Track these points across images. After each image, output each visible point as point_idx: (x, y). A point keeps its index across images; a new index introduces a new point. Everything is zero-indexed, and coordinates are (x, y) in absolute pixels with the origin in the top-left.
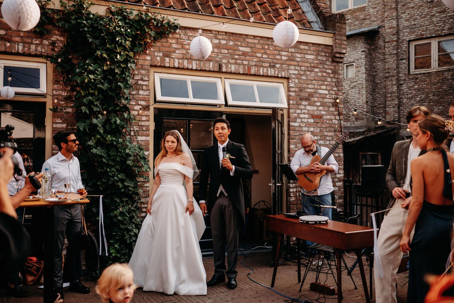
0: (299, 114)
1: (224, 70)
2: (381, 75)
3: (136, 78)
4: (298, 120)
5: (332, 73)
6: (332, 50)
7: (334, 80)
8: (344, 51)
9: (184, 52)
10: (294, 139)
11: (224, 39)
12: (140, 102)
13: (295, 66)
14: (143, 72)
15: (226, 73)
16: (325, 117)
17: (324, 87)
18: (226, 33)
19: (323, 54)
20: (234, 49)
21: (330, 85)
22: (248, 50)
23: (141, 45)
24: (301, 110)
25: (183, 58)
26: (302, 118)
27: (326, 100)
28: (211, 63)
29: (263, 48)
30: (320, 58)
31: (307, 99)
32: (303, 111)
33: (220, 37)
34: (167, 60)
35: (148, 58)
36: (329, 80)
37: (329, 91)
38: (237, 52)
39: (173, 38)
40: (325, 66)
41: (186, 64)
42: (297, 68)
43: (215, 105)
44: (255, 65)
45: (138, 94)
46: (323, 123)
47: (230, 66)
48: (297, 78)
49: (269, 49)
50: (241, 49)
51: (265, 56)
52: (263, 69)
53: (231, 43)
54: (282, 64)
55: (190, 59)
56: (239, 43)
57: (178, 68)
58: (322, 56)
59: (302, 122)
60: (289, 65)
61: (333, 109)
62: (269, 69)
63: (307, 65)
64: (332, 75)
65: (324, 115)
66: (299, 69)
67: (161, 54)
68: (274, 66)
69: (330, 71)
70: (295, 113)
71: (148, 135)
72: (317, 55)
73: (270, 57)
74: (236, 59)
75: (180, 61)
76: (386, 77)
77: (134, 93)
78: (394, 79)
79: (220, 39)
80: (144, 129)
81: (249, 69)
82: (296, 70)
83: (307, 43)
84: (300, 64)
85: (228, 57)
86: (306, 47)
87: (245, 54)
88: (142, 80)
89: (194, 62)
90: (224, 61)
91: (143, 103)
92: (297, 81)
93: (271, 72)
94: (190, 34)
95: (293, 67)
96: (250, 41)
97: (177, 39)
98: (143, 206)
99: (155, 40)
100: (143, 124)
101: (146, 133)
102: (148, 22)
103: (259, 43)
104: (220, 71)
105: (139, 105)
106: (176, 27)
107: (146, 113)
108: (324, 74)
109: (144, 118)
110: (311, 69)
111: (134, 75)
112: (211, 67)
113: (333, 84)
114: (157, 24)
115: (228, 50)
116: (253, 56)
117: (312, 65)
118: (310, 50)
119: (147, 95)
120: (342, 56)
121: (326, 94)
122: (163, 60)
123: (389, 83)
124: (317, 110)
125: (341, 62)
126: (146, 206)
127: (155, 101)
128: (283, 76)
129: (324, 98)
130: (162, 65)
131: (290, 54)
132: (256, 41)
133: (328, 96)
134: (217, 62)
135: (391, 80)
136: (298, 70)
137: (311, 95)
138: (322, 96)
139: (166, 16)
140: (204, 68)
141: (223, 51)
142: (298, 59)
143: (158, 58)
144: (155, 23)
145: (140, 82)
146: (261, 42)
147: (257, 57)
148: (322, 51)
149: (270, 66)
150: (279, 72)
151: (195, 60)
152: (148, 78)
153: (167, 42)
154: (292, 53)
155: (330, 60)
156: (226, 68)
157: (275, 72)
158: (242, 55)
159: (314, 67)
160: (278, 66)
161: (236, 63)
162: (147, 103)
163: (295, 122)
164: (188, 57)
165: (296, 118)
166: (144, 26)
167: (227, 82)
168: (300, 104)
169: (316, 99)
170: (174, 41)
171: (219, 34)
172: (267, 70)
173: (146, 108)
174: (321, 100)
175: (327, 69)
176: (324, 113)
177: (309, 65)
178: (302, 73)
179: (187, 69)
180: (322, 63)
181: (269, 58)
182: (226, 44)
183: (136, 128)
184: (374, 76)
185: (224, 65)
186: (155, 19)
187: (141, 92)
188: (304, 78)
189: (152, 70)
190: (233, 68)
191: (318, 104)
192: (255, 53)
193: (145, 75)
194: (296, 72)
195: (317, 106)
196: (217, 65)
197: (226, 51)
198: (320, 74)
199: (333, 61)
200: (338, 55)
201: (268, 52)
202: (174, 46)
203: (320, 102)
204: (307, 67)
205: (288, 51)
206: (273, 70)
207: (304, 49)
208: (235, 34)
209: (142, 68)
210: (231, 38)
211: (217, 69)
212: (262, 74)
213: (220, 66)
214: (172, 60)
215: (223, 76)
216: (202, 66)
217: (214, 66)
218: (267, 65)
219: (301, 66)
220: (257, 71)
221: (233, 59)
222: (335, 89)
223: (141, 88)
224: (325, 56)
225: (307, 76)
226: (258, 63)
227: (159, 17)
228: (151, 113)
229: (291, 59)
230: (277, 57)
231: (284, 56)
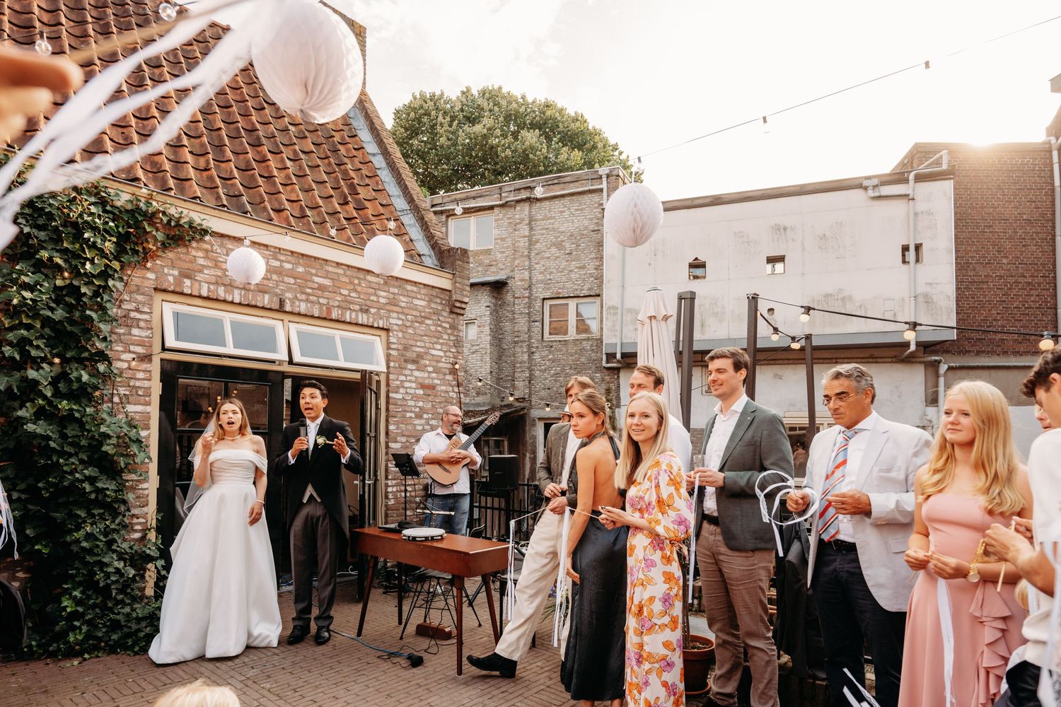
0: (402, 381)
1: (288, 308)
2: (509, 338)
3: (126, 306)
4: (402, 390)
5: (450, 328)
6: (450, 297)
7: (452, 338)
8: (466, 300)
9: (220, 274)
10: (396, 417)
11: (289, 262)
12: (132, 348)
13: (398, 313)
14: (140, 298)
15: (292, 313)
16: (439, 388)
17: (438, 347)
18: (292, 252)
19: (439, 301)
20: (306, 278)
21: (446, 344)
22: (327, 282)
23: (136, 252)
24: (406, 376)
25: (217, 283)
26: (406, 388)
27: (440, 365)
28: (267, 297)
29: (351, 283)
30: (433, 305)
31: (414, 362)
32: (409, 378)
33: (282, 258)
34: (187, 282)
35: (151, 276)
36: (446, 337)
37: (445, 352)
38: (310, 284)
39: (198, 249)
40: (441, 318)
41: (221, 292)
42: (400, 316)
43: (273, 362)
44: (338, 306)
45: (130, 334)
46: (436, 396)
47: (297, 303)
48: (401, 331)
49: (359, 284)
50: (316, 279)
51: (353, 294)
52: (350, 314)
53: (301, 269)
54: (379, 309)
55: (230, 286)
56: (314, 271)
57: (208, 298)
58: (436, 303)
59: (407, 393)
60: (390, 311)
61: (449, 377)
62: (360, 314)
63: (415, 313)
64: (449, 331)
65: (437, 384)
66: (404, 318)
67: (176, 273)
68: (367, 310)
69: (447, 326)
70: (397, 379)
71: (148, 404)
72: (430, 301)
73: (362, 297)
74: (308, 294)
75: (212, 287)
76: (516, 342)
77: (122, 331)
78: (525, 345)
79: (282, 261)
80: (140, 393)
81: (329, 311)
82: (399, 319)
83: (415, 283)
84: (406, 311)
85: (295, 289)
86: (415, 289)
87: (322, 288)
88: (137, 310)
89: (236, 292)
90: (289, 295)
91: (140, 350)
92: (400, 335)
93: (362, 318)
94: (230, 247)
95: (395, 315)
96: (330, 269)
97: (207, 251)
98: (135, 521)
99: (164, 246)
100: (138, 384)
101: (145, 400)
102: (151, 217)
103: (345, 274)
104: (281, 310)
105: (130, 352)
106: (205, 232)
107: (145, 366)
108: (439, 329)
109: (141, 375)
110: (422, 319)
111: (121, 301)
112: (266, 302)
113: (451, 343)
114: (169, 222)
115: (295, 278)
116: (335, 292)
117: (423, 314)
118: (420, 293)
119: (147, 337)
120: (463, 306)
121: (442, 357)
122: (178, 281)
123: (518, 350)
124: (429, 377)
125: (463, 315)
126: (141, 520)
127: (164, 349)
128: (381, 326)
129: (438, 361)
130: (177, 290)
131: (392, 296)
132: (340, 271)
133: (443, 360)
134: (276, 295)
135: (521, 347)
136: (403, 320)
137: (420, 356)
138: (435, 358)
139: (185, 212)
140: (253, 303)
141: (286, 279)
142: (403, 305)
143: (171, 279)
144: (165, 220)
145: (133, 314)
146: (349, 273)
147: (341, 294)
148: (437, 297)
149: (361, 310)
150: (374, 320)
151: (238, 288)
152: (151, 309)
153: (188, 253)
154: (394, 294)
155: (448, 310)
156: (292, 306)
157: (368, 319)
158: (317, 289)
159: (426, 318)
160: (373, 311)
161: (307, 301)
162: (147, 350)
163: (397, 392)
164: (227, 281)
165: (398, 387)
166: (142, 221)
167: (294, 328)
168: (405, 368)
169: (427, 362)
170: (200, 254)
171: (280, 253)
172: (357, 316)
173: (147, 358)
174: (435, 364)
175: (443, 322)
176: (438, 382)
177: (418, 314)
178: (408, 324)
179: (224, 301)
180: (436, 313)
181: (359, 298)
182: (292, 269)
183: (122, 391)
184: (500, 340)
185: (287, 301)
186: (164, 213)
187: (135, 331)
188: (410, 331)
189: (159, 297)
190: (303, 308)
191: (430, 369)
192: (339, 288)
193: (144, 304)
194: (400, 322)
195: (429, 372)
196: (276, 300)
197: (292, 281)
198: (433, 328)
199: (452, 312)
200: (458, 304)
201: (359, 289)
202: (201, 261)
203: (433, 367)
204: (416, 316)
205: (389, 292)
206: (365, 316)
207: (412, 291)
208: (307, 256)
209: (138, 290)
210: (301, 261)
211: (276, 306)
212: (348, 320)
213: (282, 302)
214: (196, 285)
215: (286, 318)
216: (250, 299)
217: (271, 301)
218: (357, 307)
219: (407, 315)
220: (342, 314)
221: (303, 293)
222: (454, 350)
223: (135, 323)
224: (441, 303)
225: (415, 328)
226: (342, 304)
227: (172, 211)
228: (155, 367)
229: (393, 302)
230: (372, 298)
231: (383, 297)
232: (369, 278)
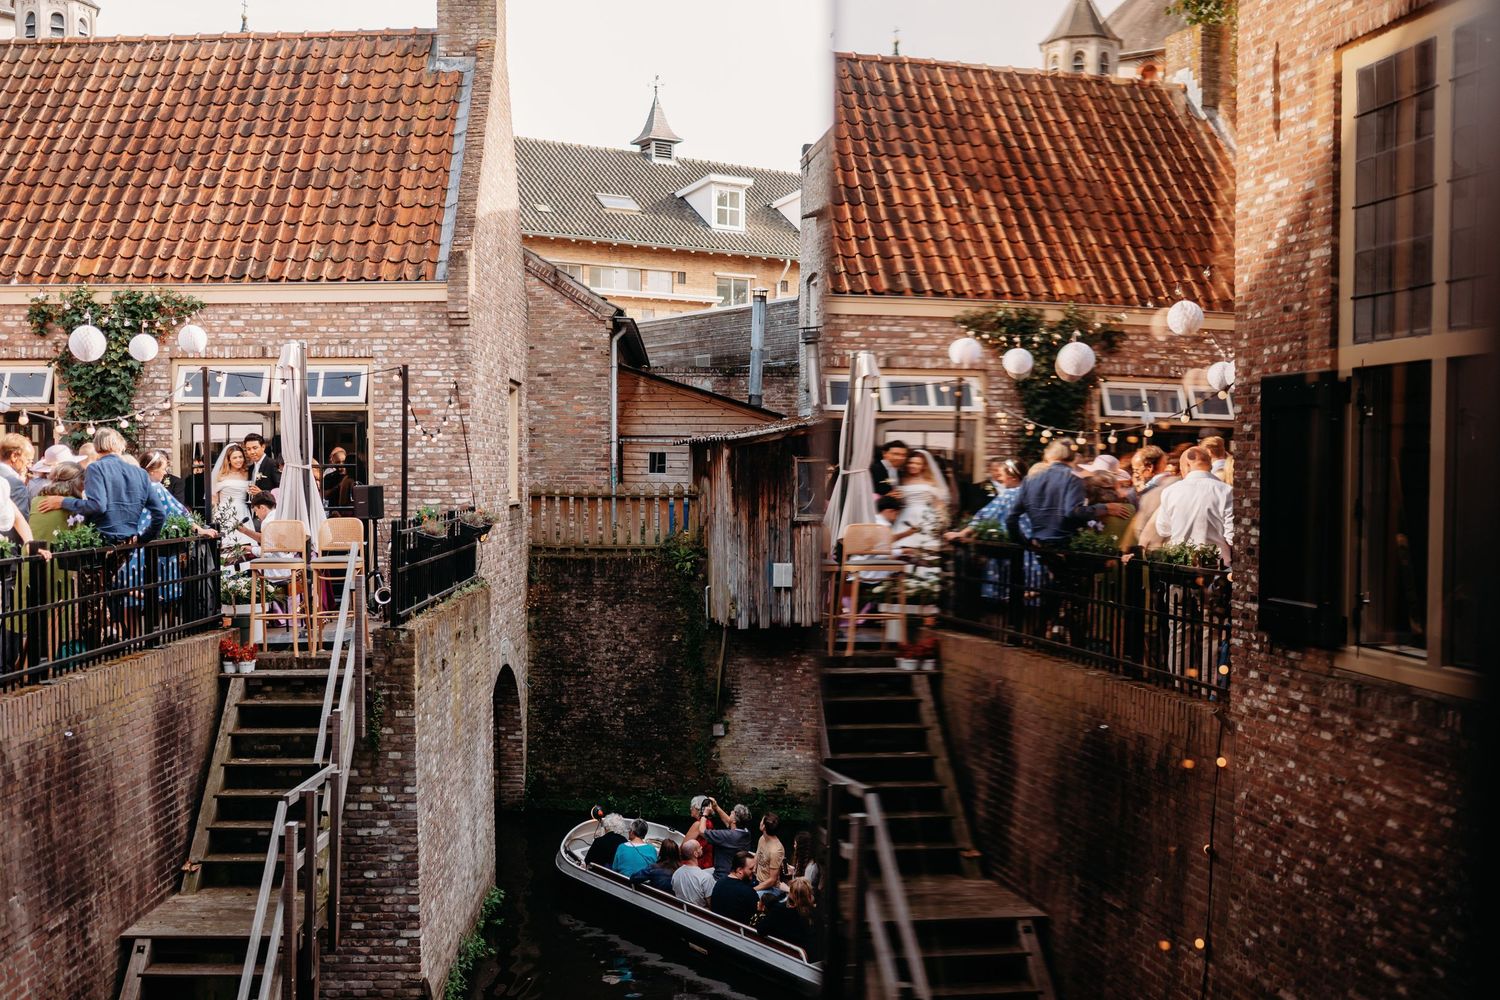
1: (270, 354)
4: (388, 419)
5: (450, 343)
6: (447, 309)
7: (453, 354)
8: (463, 309)
11: (270, 313)
12: (155, 406)
13: (382, 338)
14: (160, 367)
15: (275, 358)
16: (435, 412)
17: (435, 366)
18: (272, 304)
19: (433, 315)
20: (285, 324)
21: (445, 362)
22: (305, 323)
24: (393, 403)
25: (212, 345)
26: (394, 416)
27: (436, 386)
28: (251, 348)
30: (426, 322)
32: (396, 405)
35: (166, 349)
36: (444, 354)
37: (443, 371)
38: (289, 329)
40: (436, 334)
41: (215, 351)
42: (385, 341)
44: (317, 344)
45: (155, 395)
46: (431, 421)
47: (278, 349)
48: (387, 356)
49: (338, 318)
50: (294, 323)
51: (332, 329)
52: (330, 348)
53: (280, 317)
54: (360, 338)
55: (222, 345)
56: (292, 316)
57: (205, 358)
58: (430, 318)
59: (394, 421)
60: (373, 338)
61: (449, 399)
62: (339, 347)
63: (402, 335)
64: (449, 347)
65: (433, 409)
66: (389, 342)
68: (347, 342)
69: (445, 341)
70: (382, 408)
72: (423, 317)
73: (341, 330)
74: (289, 338)
77: (150, 394)
79: (263, 314)
80: (163, 439)
82: (384, 344)
83: (403, 302)
84: (391, 334)
85: (276, 337)
86: (402, 309)
87: (300, 330)
88: (158, 377)
89: (227, 349)
90: (270, 343)
92: (385, 361)
93: (343, 351)
94: (221, 312)
95: (379, 341)
96: (308, 310)
97: (202, 320)
100: (160, 432)
103: (323, 312)
104: (264, 357)
105: (155, 409)
106: (196, 306)
107: (167, 418)
108: (435, 346)
109: (162, 426)
110: (412, 339)
111: (149, 372)
112: (251, 352)
113: (452, 360)
114: (170, 307)
115: (275, 326)
116: (313, 331)
117: (413, 334)
118: (409, 312)
121: (438, 377)
124: (422, 402)
128: (362, 355)
129: (433, 383)
131: (374, 322)
132: (318, 310)
133: (441, 380)
134: (259, 345)
136: (388, 345)
138: (429, 380)
140: (241, 355)
141: (268, 329)
142: (388, 329)
145: (157, 380)
146: (326, 309)
147: (319, 331)
148: (431, 312)
149: (341, 343)
150: (355, 350)
151: (228, 345)
152: (167, 374)
154: (377, 319)
155: (446, 323)
156: (273, 352)
157: (348, 350)
158: (296, 332)
159: (416, 337)
160: (353, 341)
163: (382, 421)
164: (219, 342)
165: (384, 416)
168: (392, 395)
169: (420, 386)
170: (199, 324)
171: (261, 307)
172: (336, 349)
173: (167, 412)
174: (430, 386)
175: (440, 338)
176: (435, 406)
177: (407, 335)
178: (395, 348)
179: (218, 358)
180: (431, 329)
181: (338, 331)
182: (273, 319)
183: (151, 438)
185: (269, 348)
187: (158, 393)
188: (397, 355)
189: (174, 364)
191: (424, 393)
192: (317, 326)
193: (163, 371)
194: (385, 348)
195: (422, 396)
196: (259, 349)
197: (273, 329)
198: (426, 347)
199: (451, 325)
200: (455, 315)
201: (338, 323)
203: (427, 389)
204: (404, 338)
205: (371, 318)
206: (345, 349)
207: (399, 312)
208: (285, 303)
209: (159, 362)
210: (280, 309)
211: (259, 354)
212: (327, 355)
213: (264, 351)
215: (273, 363)
216: (238, 352)
217: (254, 351)
218: (337, 341)
219: (394, 338)
220: (320, 351)
221: (282, 338)
222: (455, 367)
223: (157, 387)
224: (437, 318)
225: (403, 351)
226: (321, 341)
228: (175, 418)
229: (376, 329)
230: (352, 329)
231: (364, 325)
232: (348, 309)
